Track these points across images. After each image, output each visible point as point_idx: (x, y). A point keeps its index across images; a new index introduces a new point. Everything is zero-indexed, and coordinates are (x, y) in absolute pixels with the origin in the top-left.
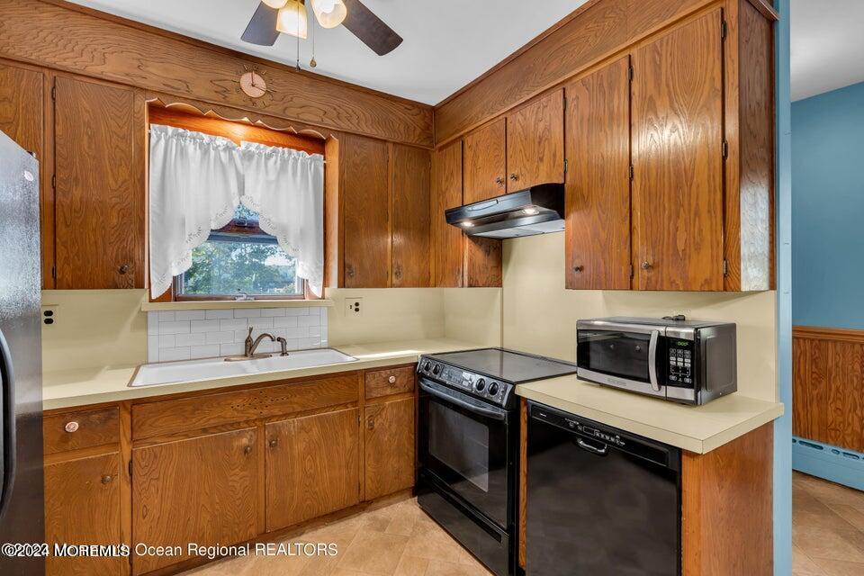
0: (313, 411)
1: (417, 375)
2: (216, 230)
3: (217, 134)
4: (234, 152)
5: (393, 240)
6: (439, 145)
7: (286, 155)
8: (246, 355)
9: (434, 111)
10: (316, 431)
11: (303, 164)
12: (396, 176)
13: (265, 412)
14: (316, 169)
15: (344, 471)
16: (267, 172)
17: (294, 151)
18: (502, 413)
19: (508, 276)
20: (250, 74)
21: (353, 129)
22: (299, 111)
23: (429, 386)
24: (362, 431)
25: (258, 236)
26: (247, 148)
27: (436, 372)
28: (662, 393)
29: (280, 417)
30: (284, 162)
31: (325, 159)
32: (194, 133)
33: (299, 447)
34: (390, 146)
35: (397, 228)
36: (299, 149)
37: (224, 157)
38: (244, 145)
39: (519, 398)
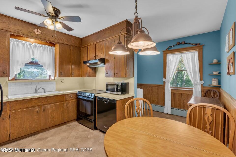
0: (53, 103)
1: (77, 95)
2: (27, 64)
3: (27, 41)
4: (32, 45)
5: (72, 67)
6: (83, 47)
7: (45, 47)
8: (35, 93)
9: (81, 39)
10: (54, 107)
11: (49, 49)
12: (72, 53)
13: (42, 104)
14: (53, 50)
15: (60, 116)
16: (40, 50)
17: (47, 46)
18: (93, 99)
19: (97, 75)
20: (37, 29)
21: (62, 42)
22: (49, 38)
23: (80, 97)
24: (65, 108)
25: (37, 65)
26: (35, 44)
27: (81, 94)
28: (117, 94)
29: (45, 105)
30: (45, 48)
31: (55, 48)
32: (21, 41)
33: (50, 111)
34: (71, 46)
35: (73, 64)
36: (48, 45)
37: (29, 46)
38: (34, 44)
39: (96, 97)
